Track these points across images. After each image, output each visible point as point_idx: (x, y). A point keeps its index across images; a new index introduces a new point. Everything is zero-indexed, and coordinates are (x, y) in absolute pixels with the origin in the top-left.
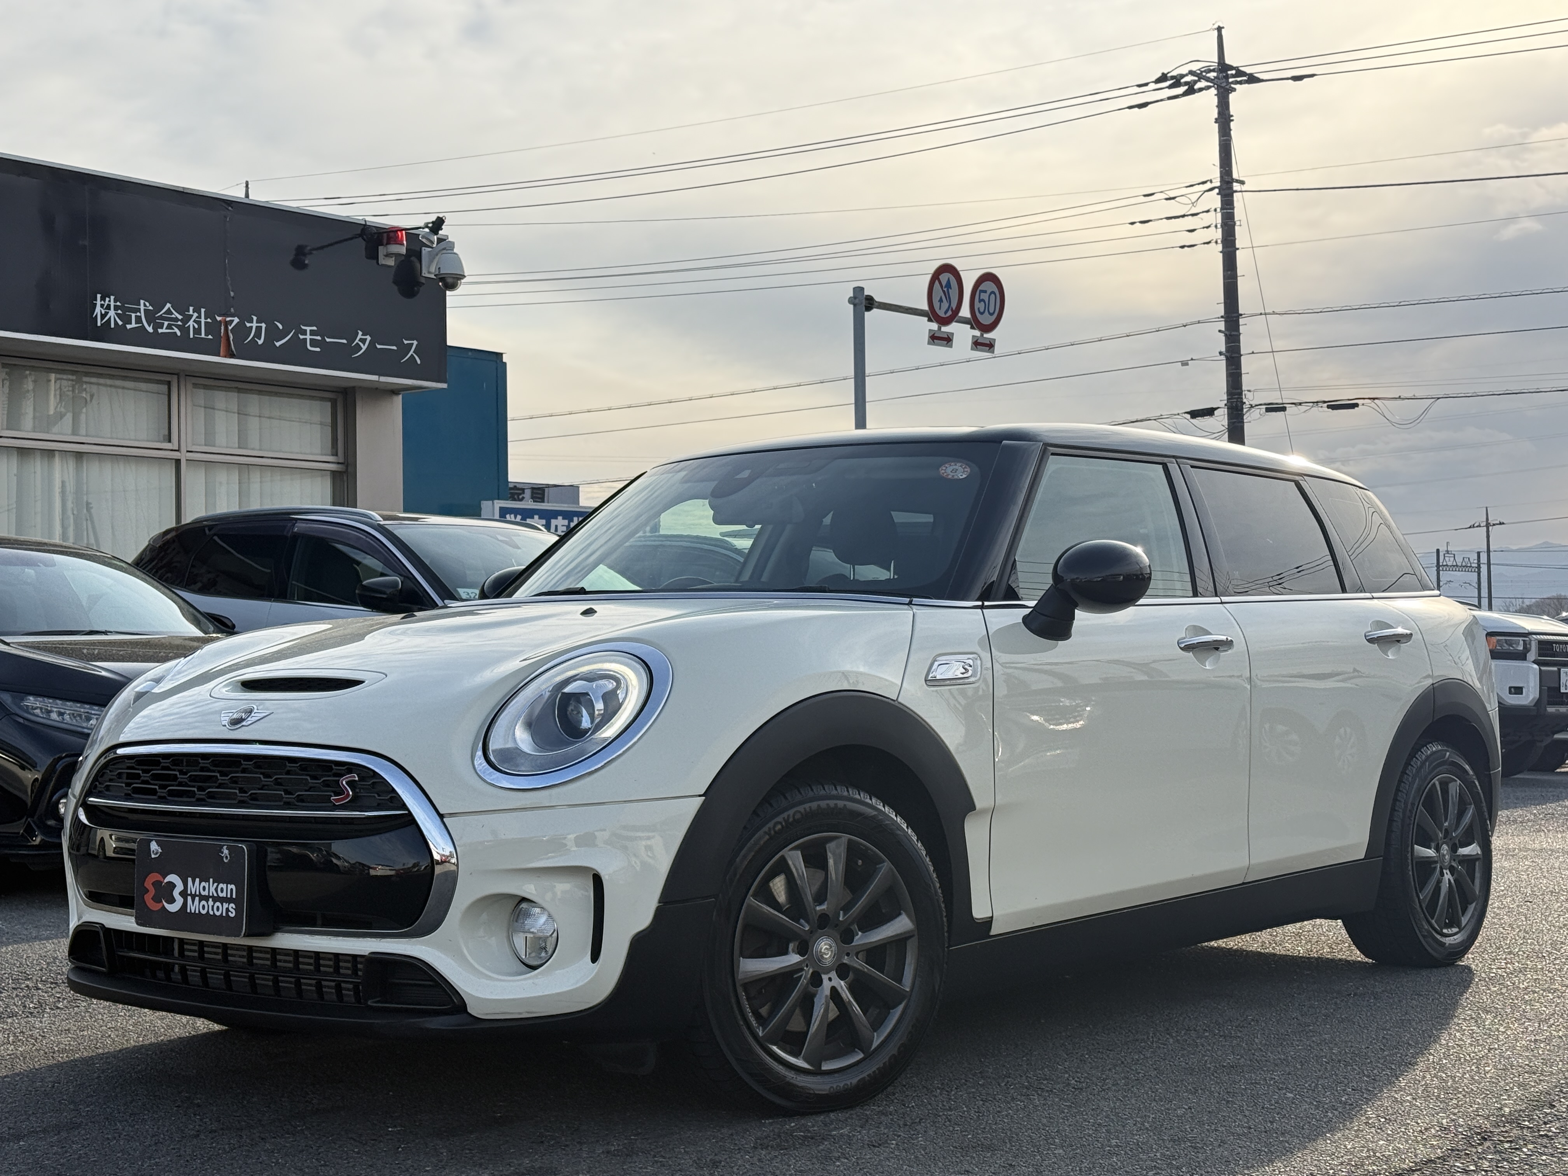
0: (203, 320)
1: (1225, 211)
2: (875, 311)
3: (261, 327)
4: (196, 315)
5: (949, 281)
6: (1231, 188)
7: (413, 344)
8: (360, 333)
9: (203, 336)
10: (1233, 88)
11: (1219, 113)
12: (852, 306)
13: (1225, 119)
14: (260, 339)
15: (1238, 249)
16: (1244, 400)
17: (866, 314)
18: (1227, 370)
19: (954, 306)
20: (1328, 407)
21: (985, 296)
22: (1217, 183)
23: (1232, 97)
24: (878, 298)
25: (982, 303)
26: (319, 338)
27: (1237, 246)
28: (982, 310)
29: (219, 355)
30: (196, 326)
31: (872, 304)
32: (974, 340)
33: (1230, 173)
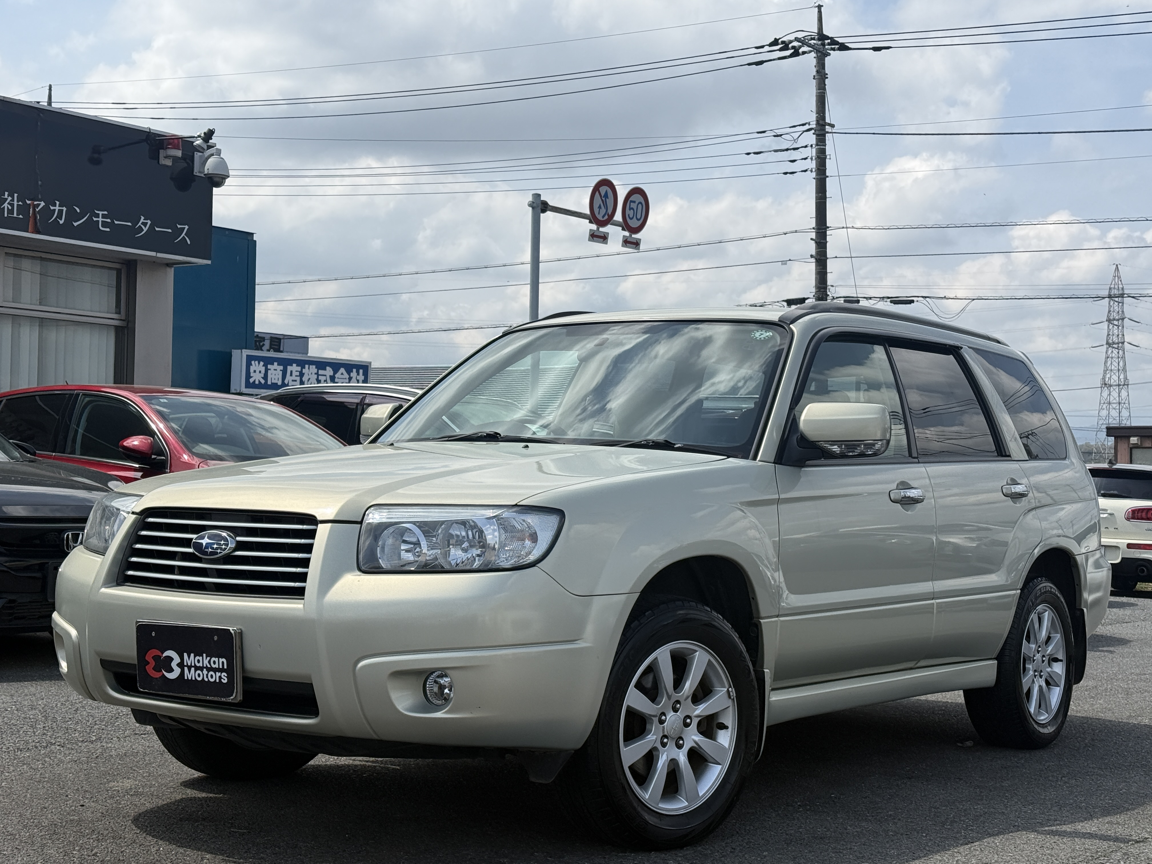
0: (15, 203)
1: (819, 147)
3: (63, 210)
4: (10, 198)
5: (606, 192)
6: (824, 130)
7: (185, 228)
8: (143, 218)
9: (15, 215)
10: (828, 53)
11: (817, 72)
13: (822, 76)
14: (61, 220)
15: (828, 177)
16: (828, 293)
18: (816, 269)
19: (610, 211)
20: (891, 302)
21: (633, 206)
22: (813, 125)
25: (632, 211)
26: (109, 220)
27: (827, 175)
28: (631, 216)
29: (28, 232)
30: (10, 208)
31: (546, 208)
32: (625, 239)
33: (824, 118)
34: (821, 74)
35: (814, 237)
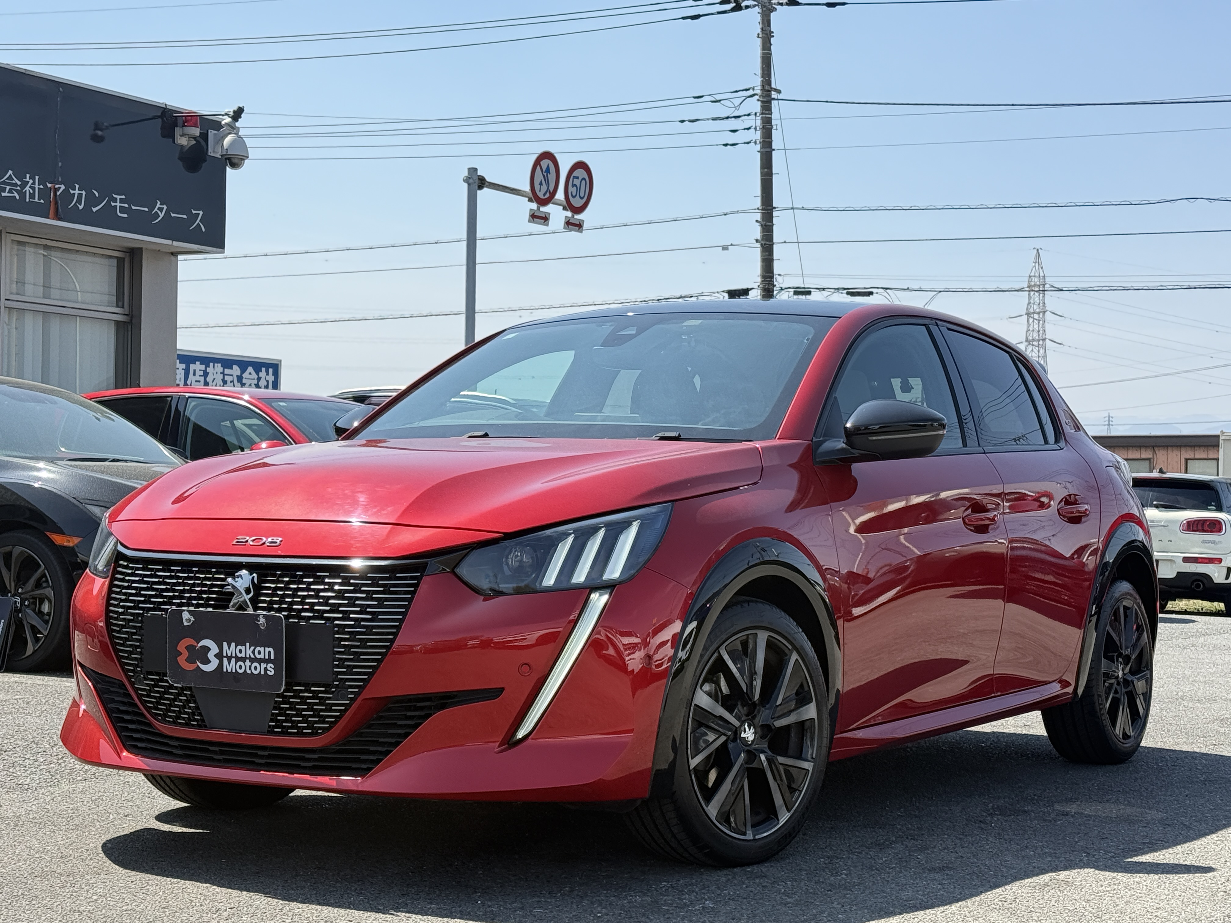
0: (37, 186)
1: (764, 116)
2: (485, 189)
3: (82, 194)
4: (31, 181)
5: (548, 168)
6: (770, 96)
7: (199, 214)
8: (159, 203)
9: (36, 200)
10: (774, 8)
11: (762, 29)
12: (466, 185)
13: (767, 34)
14: (81, 205)
15: (774, 150)
16: (775, 283)
17: (479, 192)
18: (761, 256)
19: (551, 188)
20: (848, 293)
21: (577, 182)
22: (758, 91)
23: (773, 15)
24: (488, 179)
25: (575, 187)
26: (126, 205)
27: (773, 147)
28: (574, 194)
29: (48, 218)
30: (31, 191)
31: (484, 184)
32: (567, 221)
33: (769, 83)
34: (766, 32)
35: (759, 219)
